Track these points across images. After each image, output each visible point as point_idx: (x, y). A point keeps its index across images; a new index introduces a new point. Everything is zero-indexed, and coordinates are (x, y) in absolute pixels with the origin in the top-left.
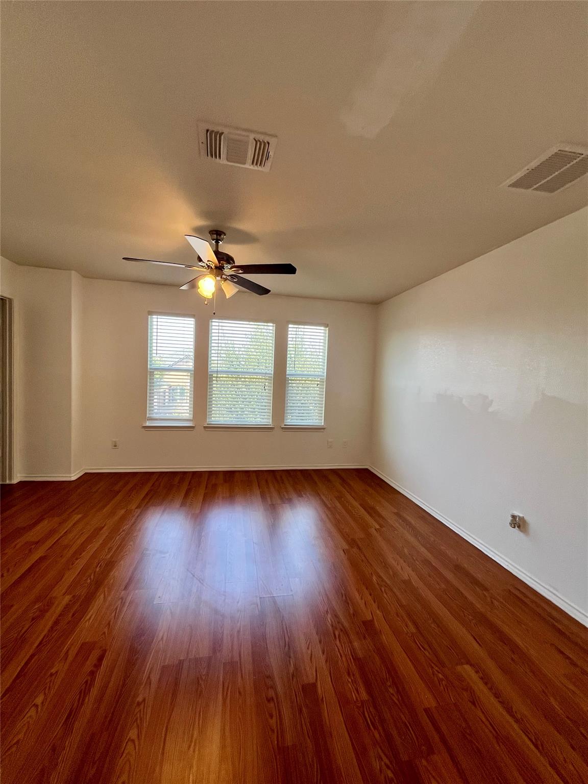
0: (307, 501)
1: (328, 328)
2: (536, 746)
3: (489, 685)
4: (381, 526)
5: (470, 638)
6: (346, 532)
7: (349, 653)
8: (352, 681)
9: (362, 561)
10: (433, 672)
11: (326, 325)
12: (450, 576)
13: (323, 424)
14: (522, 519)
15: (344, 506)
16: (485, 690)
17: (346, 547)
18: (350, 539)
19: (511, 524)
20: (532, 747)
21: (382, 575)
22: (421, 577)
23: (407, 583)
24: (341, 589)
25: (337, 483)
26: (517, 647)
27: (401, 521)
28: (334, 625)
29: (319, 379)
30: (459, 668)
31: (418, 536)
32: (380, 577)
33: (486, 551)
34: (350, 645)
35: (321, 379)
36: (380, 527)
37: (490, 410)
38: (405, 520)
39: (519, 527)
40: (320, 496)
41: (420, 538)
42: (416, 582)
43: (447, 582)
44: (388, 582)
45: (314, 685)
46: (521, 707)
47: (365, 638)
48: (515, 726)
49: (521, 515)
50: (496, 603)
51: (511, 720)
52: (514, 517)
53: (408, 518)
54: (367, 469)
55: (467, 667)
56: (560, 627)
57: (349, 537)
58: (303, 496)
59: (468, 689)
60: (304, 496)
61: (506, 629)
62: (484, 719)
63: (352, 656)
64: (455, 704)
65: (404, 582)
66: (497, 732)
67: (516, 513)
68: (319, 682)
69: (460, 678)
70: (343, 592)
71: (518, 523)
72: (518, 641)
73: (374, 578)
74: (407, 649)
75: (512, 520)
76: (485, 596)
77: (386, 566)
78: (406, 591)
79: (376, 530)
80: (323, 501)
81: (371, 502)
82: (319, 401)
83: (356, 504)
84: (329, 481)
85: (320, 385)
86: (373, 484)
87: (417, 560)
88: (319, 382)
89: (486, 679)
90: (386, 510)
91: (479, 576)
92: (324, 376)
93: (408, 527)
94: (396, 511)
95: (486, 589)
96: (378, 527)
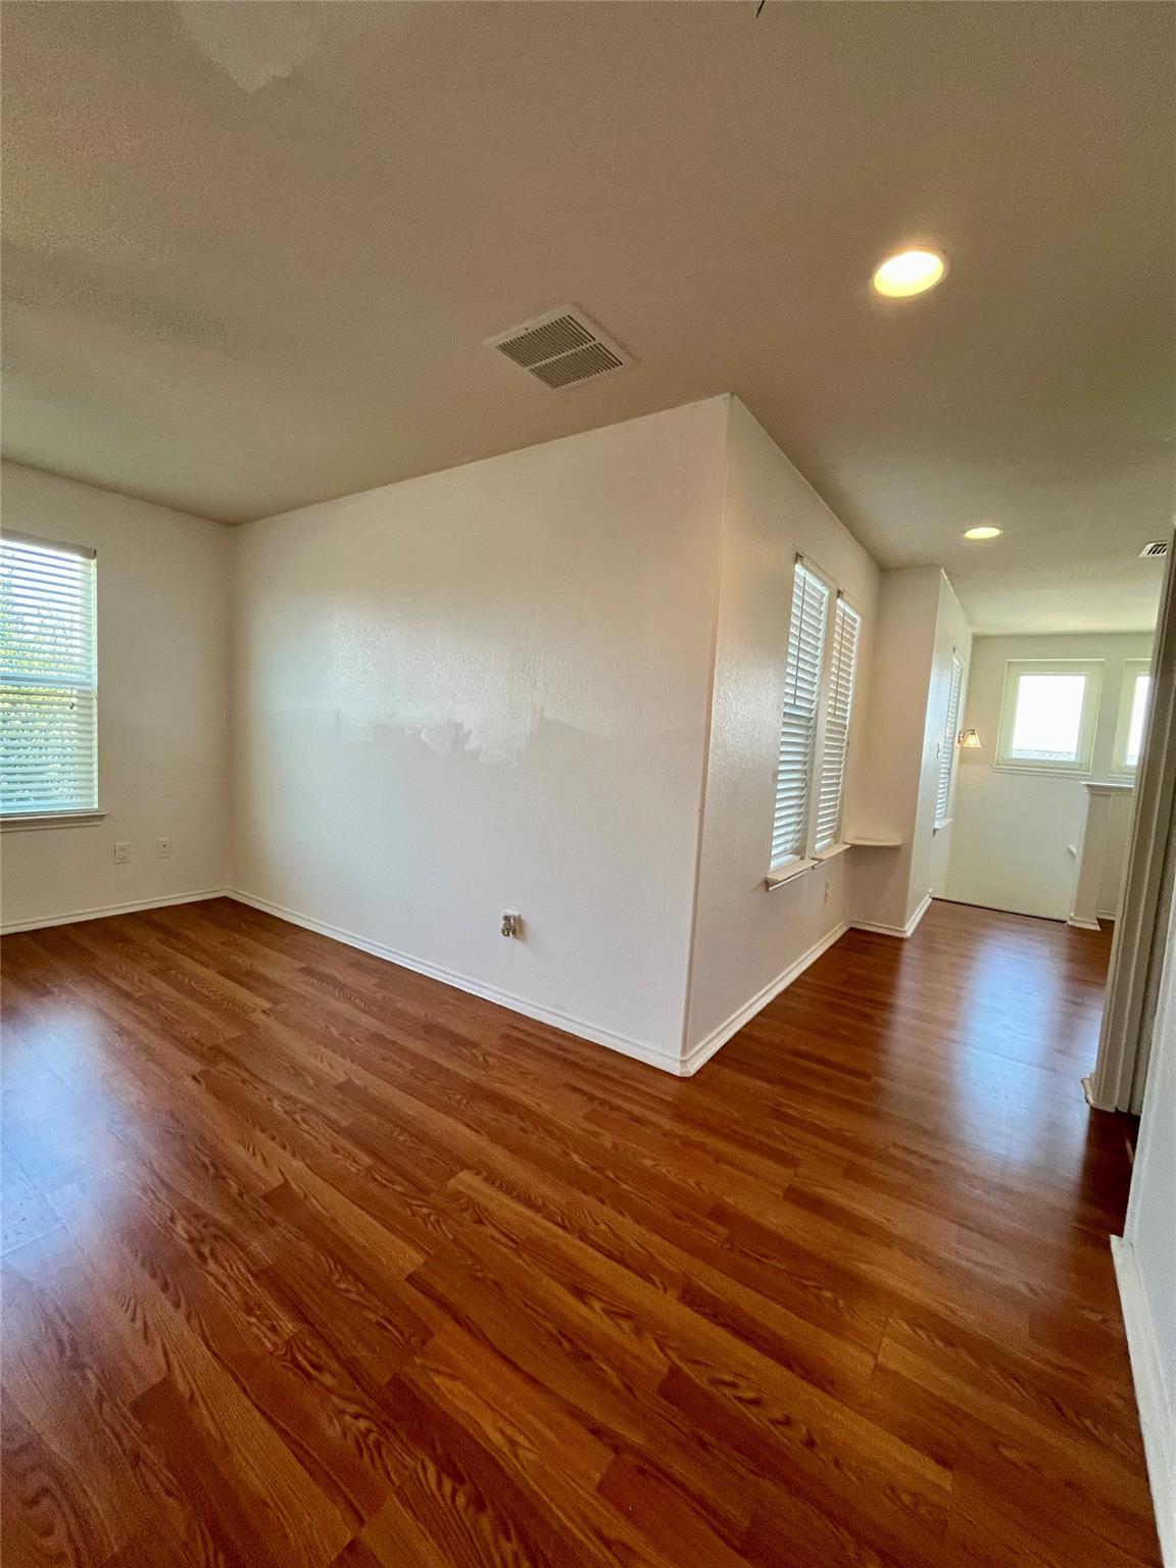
0: (68, 1000)
1: (95, 560)
2: (564, 1227)
3: (498, 1183)
4: (275, 1002)
5: (461, 1127)
6: (192, 1038)
7: (243, 1270)
8: (259, 1320)
9: (244, 1081)
10: (412, 1210)
11: (90, 553)
12: (416, 1046)
13: (96, 806)
14: (518, 920)
15: (178, 986)
16: (494, 1194)
17: (197, 1066)
18: (205, 1049)
19: (503, 931)
20: (560, 1231)
21: (293, 1093)
22: (368, 1066)
23: (345, 1087)
24: (201, 1155)
25: (154, 942)
26: (527, 1109)
27: (315, 981)
28: (195, 1234)
29: (75, 692)
30: (452, 1183)
31: (353, 999)
32: (287, 1097)
33: (468, 988)
34: (241, 1254)
35: (79, 691)
36: (273, 1003)
37: (468, 747)
38: (322, 977)
39: (514, 933)
40: (108, 980)
41: (357, 1002)
42: (361, 1077)
43: (414, 1057)
44: (309, 1101)
45: (167, 1383)
46: (542, 1188)
47: (273, 1223)
48: (538, 1218)
49: (517, 914)
50: (491, 1060)
51: (529, 1213)
52: (507, 918)
53: (329, 972)
54: (225, 899)
55: (466, 1176)
56: (571, 1057)
57: (202, 1045)
58: (52, 993)
59: (472, 1205)
60: (55, 990)
61: (509, 1091)
62: (497, 1235)
63: (249, 1271)
64: (456, 1241)
65: (339, 1087)
66: (514, 1241)
67: (511, 912)
68: (177, 1371)
69: (457, 1195)
70: (207, 1161)
71: (513, 927)
72: (526, 1100)
73: (276, 1104)
74: (362, 1200)
75: (505, 925)
76: (475, 1056)
77: (296, 1072)
78: (344, 1102)
79: (264, 1012)
80: (117, 989)
81: (243, 961)
82: (79, 756)
83: (210, 974)
84: (127, 940)
85: (80, 706)
86: (243, 925)
87: (357, 1040)
88: (74, 700)
89: (492, 1177)
90: (279, 968)
91: (462, 1029)
92: (90, 685)
93: (331, 988)
94: (304, 965)
95: (475, 1045)
96: (267, 1005)
